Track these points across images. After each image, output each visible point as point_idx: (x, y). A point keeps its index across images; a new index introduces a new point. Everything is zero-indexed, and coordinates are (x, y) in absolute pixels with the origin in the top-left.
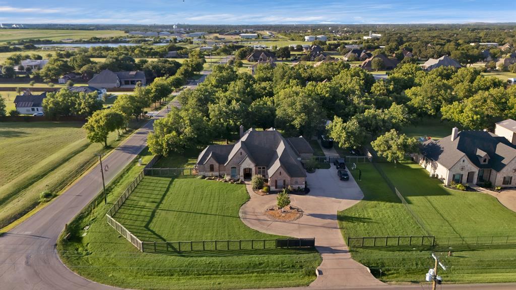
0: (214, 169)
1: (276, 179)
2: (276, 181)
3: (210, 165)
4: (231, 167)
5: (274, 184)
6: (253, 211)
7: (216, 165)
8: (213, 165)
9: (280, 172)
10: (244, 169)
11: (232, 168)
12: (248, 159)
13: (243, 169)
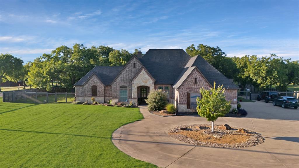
0: (98, 93)
1: (188, 90)
2: (188, 95)
3: (92, 86)
4: (119, 86)
5: (185, 100)
6: (146, 131)
7: (101, 87)
8: (96, 86)
9: (196, 79)
10: (138, 87)
11: (121, 87)
12: (143, 71)
13: (136, 87)
